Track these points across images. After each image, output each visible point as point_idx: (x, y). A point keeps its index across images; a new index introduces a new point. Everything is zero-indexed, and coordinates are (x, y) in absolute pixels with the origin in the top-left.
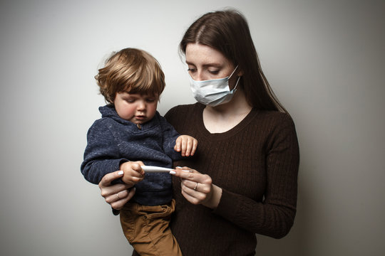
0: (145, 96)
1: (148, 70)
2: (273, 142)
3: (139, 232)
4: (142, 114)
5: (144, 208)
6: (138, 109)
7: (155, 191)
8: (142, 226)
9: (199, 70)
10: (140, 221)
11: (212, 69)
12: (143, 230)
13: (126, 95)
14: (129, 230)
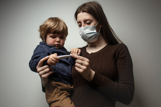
0: (60, 35)
1: (61, 24)
2: (118, 54)
3: (54, 97)
4: (58, 43)
5: (57, 83)
6: (57, 41)
7: (63, 75)
8: (56, 93)
9: (83, 24)
10: (55, 91)
11: (88, 22)
12: (56, 95)
13: (51, 35)
14: (49, 97)
